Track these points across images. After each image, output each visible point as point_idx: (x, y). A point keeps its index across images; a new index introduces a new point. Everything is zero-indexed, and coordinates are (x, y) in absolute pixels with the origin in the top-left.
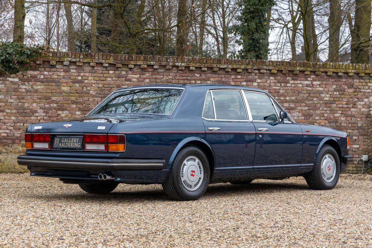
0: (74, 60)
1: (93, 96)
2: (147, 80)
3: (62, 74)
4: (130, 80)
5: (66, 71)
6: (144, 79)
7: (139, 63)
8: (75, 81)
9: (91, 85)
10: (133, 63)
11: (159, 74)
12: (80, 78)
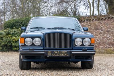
0: (87, 19)
1: (93, 29)
2: (106, 23)
3: (86, 23)
4: (102, 23)
5: (87, 23)
6: (105, 23)
7: (103, 18)
8: (89, 25)
9: (92, 26)
10: (101, 18)
11: (109, 20)
12: (90, 24)
